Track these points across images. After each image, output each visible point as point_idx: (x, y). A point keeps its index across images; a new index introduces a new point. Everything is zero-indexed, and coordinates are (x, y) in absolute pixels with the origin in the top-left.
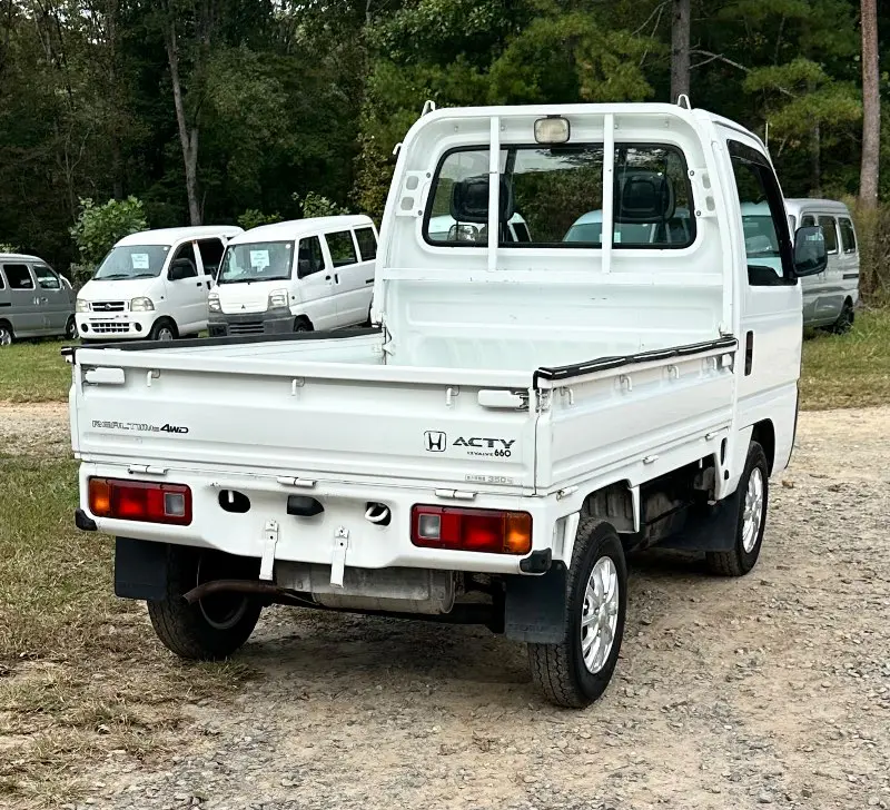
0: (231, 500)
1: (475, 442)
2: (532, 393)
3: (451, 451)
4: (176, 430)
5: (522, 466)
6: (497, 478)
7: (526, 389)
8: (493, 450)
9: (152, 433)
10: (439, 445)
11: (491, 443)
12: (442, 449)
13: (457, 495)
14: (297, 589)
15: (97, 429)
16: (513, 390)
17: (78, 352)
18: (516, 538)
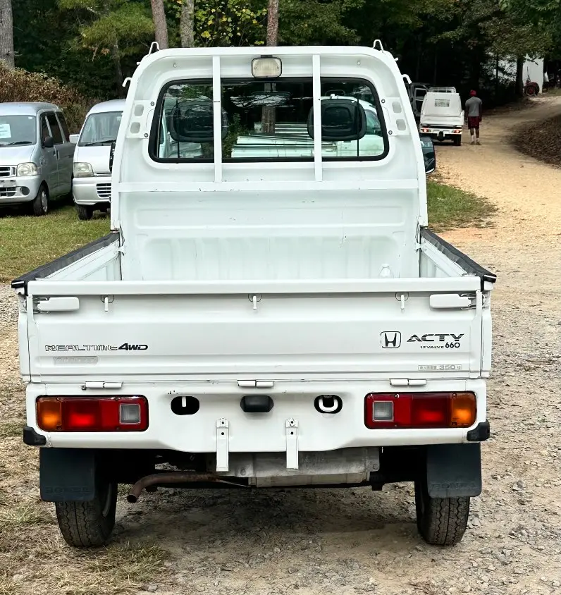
0: (184, 404)
1: (428, 338)
2: (479, 294)
3: (405, 346)
4: (134, 348)
5: (470, 354)
6: (447, 366)
7: (474, 292)
8: (443, 344)
9: (109, 353)
10: (394, 343)
11: (442, 338)
12: (397, 344)
13: (411, 383)
14: (240, 476)
15: (51, 353)
16: (460, 293)
17: (30, 284)
18: (463, 414)
